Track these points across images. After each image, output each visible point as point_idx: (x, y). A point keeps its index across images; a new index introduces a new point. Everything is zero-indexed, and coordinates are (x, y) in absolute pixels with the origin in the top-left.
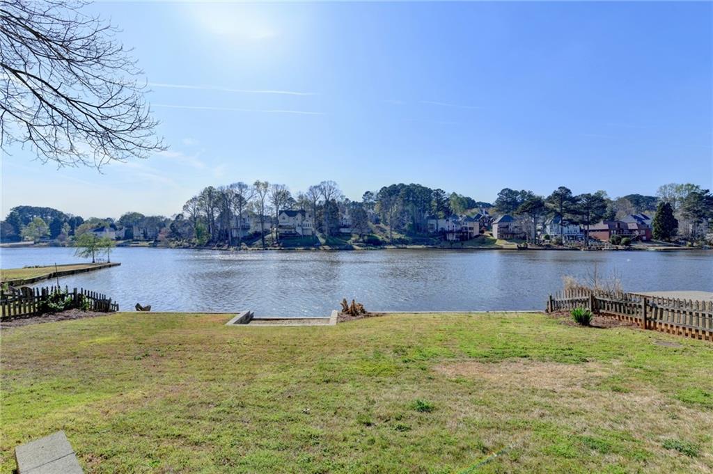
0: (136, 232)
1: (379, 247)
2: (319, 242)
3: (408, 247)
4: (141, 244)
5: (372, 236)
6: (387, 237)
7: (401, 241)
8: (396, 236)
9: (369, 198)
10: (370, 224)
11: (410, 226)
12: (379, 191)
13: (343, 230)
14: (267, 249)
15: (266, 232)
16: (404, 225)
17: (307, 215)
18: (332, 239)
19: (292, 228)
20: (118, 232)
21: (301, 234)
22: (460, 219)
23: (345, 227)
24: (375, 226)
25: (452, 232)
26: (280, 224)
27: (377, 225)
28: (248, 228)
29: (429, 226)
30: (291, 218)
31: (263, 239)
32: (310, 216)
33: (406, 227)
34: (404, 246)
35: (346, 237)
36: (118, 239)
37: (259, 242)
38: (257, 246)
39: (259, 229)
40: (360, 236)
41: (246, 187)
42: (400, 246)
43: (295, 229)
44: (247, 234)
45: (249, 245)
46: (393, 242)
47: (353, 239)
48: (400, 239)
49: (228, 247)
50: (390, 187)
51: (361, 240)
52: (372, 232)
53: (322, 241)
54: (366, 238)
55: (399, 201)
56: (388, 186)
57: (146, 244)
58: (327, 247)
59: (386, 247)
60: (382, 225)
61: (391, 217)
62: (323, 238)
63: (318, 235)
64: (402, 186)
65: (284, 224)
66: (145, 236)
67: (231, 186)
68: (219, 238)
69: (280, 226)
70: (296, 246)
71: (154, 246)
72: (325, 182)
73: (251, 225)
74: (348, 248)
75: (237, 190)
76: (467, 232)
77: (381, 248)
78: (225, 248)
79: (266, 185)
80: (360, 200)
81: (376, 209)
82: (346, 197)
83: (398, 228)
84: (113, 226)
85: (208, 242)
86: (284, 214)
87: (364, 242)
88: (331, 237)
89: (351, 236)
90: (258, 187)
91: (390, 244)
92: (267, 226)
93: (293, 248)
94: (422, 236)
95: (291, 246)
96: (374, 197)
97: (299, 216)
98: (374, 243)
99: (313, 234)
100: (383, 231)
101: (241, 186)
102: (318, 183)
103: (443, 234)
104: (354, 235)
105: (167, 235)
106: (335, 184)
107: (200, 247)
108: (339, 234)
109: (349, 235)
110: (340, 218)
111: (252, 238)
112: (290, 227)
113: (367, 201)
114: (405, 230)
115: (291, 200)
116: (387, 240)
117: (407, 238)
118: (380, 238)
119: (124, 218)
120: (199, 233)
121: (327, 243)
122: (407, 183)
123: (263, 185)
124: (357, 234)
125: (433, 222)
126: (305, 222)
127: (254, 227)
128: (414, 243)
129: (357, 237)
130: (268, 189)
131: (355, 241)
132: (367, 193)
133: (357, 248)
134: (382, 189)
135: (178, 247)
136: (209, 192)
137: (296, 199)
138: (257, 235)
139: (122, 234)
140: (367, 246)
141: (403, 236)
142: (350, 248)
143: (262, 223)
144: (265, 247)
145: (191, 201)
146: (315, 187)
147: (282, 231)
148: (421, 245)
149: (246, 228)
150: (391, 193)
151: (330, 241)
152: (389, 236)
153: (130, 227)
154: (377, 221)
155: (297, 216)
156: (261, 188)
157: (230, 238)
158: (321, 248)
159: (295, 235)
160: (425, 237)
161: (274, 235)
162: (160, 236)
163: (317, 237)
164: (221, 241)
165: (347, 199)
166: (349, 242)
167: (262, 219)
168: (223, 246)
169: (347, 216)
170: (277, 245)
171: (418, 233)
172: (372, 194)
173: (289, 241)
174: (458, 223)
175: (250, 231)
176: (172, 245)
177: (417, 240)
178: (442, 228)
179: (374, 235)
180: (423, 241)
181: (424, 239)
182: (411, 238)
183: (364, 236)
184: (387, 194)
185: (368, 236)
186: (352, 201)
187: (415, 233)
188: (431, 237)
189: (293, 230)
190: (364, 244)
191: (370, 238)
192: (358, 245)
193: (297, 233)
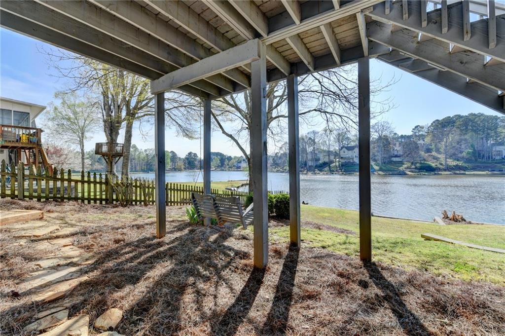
1: (433, 173)
2: (373, 168)
3: (467, 173)
5: (424, 164)
6: (441, 164)
7: (458, 168)
8: (452, 163)
9: (419, 131)
10: (422, 153)
11: (468, 153)
12: (430, 124)
13: (394, 159)
14: (333, 174)
15: (331, 162)
16: (461, 152)
18: (385, 166)
19: (350, 159)
21: (357, 163)
23: (396, 156)
24: (426, 155)
26: (341, 156)
27: (429, 154)
28: (319, 160)
29: (495, 153)
30: (351, 151)
31: (329, 166)
33: (464, 154)
34: (462, 172)
35: (397, 165)
37: (327, 169)
38: (326, 171)
39: (326, 160)
40: (412, 163)
41: (317, 133)
42: (458, 172)
43: (353, 159)
44: (318, 164)
45: (321, 171)
46: (448, 168)
47: (406, 166)
48: (457, 165)
49: (307, 172)
50: (443, 119)
51: (413, 167)
52: (424, 160)
53: (375, 167)
54: (418, 165)
55: (456, 131)
56: (441, 119)
58: (380, 173)
59: (439, 173)
60: (434, 153)
61: (446, 146)
62: (377, 165)
64: (459, 117)
65: (345, 156)
67: (308, 133)
68: (300, 166)
69: (342, 158)
70: (355, 171)
73: (321, 158)
74: (401, 173)
75: (312, 136)
77: (435, 174)
78: (305, 172)
80: (410, 133)
81: (428, 140)
82: (394, 132)
83: (454, 156)
86: (344, 149)
87: (416, 168)
89: (403, 164)
90: (326, 133)
91: (445, 170)
92: (332, 158)
93: (352, 173)
94: (484, 162)
95: (351, 171)
96: (425, 129)
98: (427, 170)
100: (436, 158)
101: (314, 133)
104: (405, 163)
106: (388, 123)
108: (391, 163)
109: (401, 163)
110: (391, 150)
111: (322, 166)
112: (349, 158)
113: (417, 134)
114: (463, 158)
115: (348, 138)
116: (441, 167)
117: (466, 165)
118: (433, 165)
121: (381, 170)
124: (409, 161)
125: (500, 148)
127: (323, 159)
128: (474, 169)
129: (409, 164)
130: (332, 133)
131: (408, 168)
132: (416, 127)
133: (410, 173)
134: (434, 122)
137: (352, 137)
138: (325, 164)
140: (419, 172)
141: (460, 163)
142: (402, 174)
143: (329, 156)
144: (332, 172)
145: (284, 144)
147: (343, 161)
148: (483, 171)
149: (318, 160)
150: (445, 124)
151: (383, 168)
152: (443, 163)
154: (428, 150)
155: (355, 150)
156: (328, 132)
157: (308, 166)
158: (376, 173)
159: (353, 164)
160: (489, 163)
161: (337, 164)
163: (371, 165)
165: (395, 134)
166: (401, 168)
167: (329, 153)
168: (304, 171)
169: (397, 148)
170: (340, 171)
171: (479, 160)
172: (422, 128)
173: (348, 168)
175: (321, 162)
177: (478, 166)
179: (427, 162)
180: (487, 167)
181: (488, 165)
182: (470, 165)
183: (416, 163)
184: (440, 126)
185: (421, 163)
186: (400, 135)
187: (476, 160)
188: (496, 163)
189: (351, 160)
190: (418, 171)
191: (423, 165)
192: (409, 171)
193: (354, 162)
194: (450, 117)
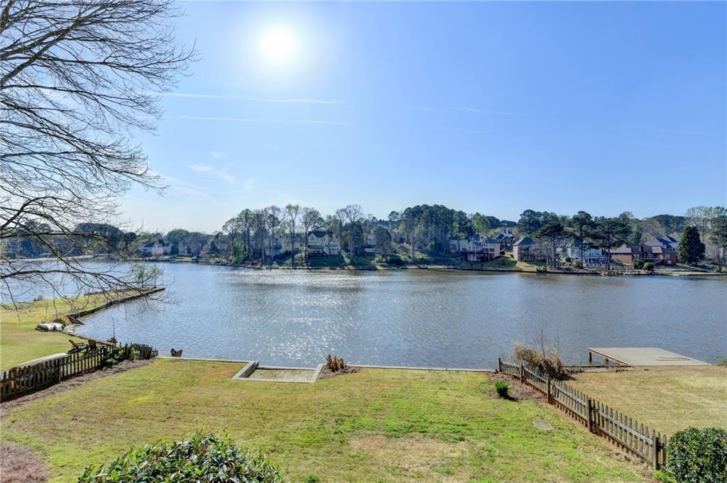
0: (181, 248)
1: (401, 267)
2: (344, 262)
3: (429, 267)
4: (185, 259)
5: (395, 256)
6: (410, 257)
7: (423, 261)
8: (419, 256)
9: (395, 217)
10: (393, 244)
11: (431, 246)
12: (403, 212)
13: (367, 250)
14: (296, 269)
15: (296, 251)
16: (426, 245)
17: (334, 236)
18: (356, 259)
19: (320, 248)
20: (165, 248)
21: (328, 253)
22: (481, 240)
23: (370, 247)
24: (398, 246)
25: (472, 253)
26: (309, 244)
27: (401, 245)
28: (280, 248)
29: (451, 246)
30: (320, 239)
31: (293, 258)
32: (336, 237)
33: (428, 247)
34: (426, 266)
35: (370, 257)
36: (165, 254)
37: (289, 261)
38: (287, 265)
39: (290, 248)
40: (383, 256)
41: (278, 210)
42: (422, 266)
43: (322, 249)
44: (278, 253)
45: (280, 264)
46: (416, 262)
47: (377, 259)
48: (423, 259)
49: (261, 265)
50: (414, 208)
51: (384, 260)
52: (395, 252)
53: (347, 260)
54: (389, 258)
55: (422, 222)
56: (412, 207)
57: (190, 259)
58: (351, 267)
59: (408, 267)
60: (405, 244)
61: (414, 239)
62: (349, 258)
63: (344, 254)
64: (426, 207)
65: (314, 244)
66: (189, 252)
67: (266, 209)
68: (253, 256)
69: (309, 246)
70: (323, 265)
71: (196, 262)
72: (350, 206)
73: (283, 245)
74: (372, 268)
75: (270, 212)
76: (487, 254)
77: (403, 269)
78: (258, 266)
79: (296, 208)
80: (387, 219)
81: (402, 226)
82: (373, 216)
83: (420, 249)
84: (161, 241)
85: (244, 260)
86: (312, 235)
87: (387, 262)
88: (356, 257)
89: (375, 256)
90: (290, 210)
91: (412, 264)
92: (297, 245)
93: (320, 267)
94: (443, 256)
95: (318, 265)
96: (399, 217)
97: (326, 237)
98: (396, 263)
99: (339, 254)
100: (406, 250)
101: (274, 209)
102: (344, 207)
103: (465, 254)
104: (377, 255)
105: (208, 251)
106: (360, 208)
107: (236, 265)
108: (364, 254)
109: (373, 255)
110: (365, 239)
111: (283, 257)
112: (318, 247)
113: (393, 220)
114: (427, 251)
115: (321, 219)
116: (409, 260)
117: (429, 258)
118: (403, 258)
119: (171, 234)
120: (236, 252)
121: (352, 263)
122: (431, 204)
123: (294, 208)
124: (380, 253)
125: (455, 242)
126: (331, 243)
127: (285, 247)
128: (435, 263)
129: (381, 257)
130: (298, 211)
131: (379, 261)
132: (392, 213)
133: (379, 268)
134: (406, 210)
135: (217, 263)
136: (246, 213)
137: (325, 219)
138: (288, 254)
139: (169, 249)
140: (389, 266)
141: (425, 256)
143: (292, 243)
144: (295, 266)
145: (230, 222)
146: (342, 210)
147: (310, 250)
148: (441, 265)
149: (278, 248)
150: (415, 213)
151: (355, 261)
152: (412, 256)
153: (176, 243)
154: (401, 241)
155: (325, 237)
156: (293, 211)
157: (263, 257)
158: (346, 268)
159: (323, 255)
160: (447, 257)
161: (304, 254)
162: (202, 253)
163: (342, 257)
164: (255, 259)
165: (374, 218)
166: (372, 262)
167: (294, 237)
168: (256, 264)
169: (371, 237)
170: (305, 264)
171: (440, 253)
172: (397, 214)
173: (317, 261)
174: (480, 244)
175: (282, 251)
176: (212, 261)
177: (438, 260)
178: (464, 249)
179: (397, 255)
180: (445, 261)
181: (446, 259)
182: (433, 258)
183: (387, 256)
184: (411, 215)
185: (391, 256)
186: (378, 220)
187: (438, 253)
188: (452, 257)
189: (321, 250)
190: (387, 265)
191: (394, 258)
192: (381, 266)
193: (324, 253)
194: (418, 206)
